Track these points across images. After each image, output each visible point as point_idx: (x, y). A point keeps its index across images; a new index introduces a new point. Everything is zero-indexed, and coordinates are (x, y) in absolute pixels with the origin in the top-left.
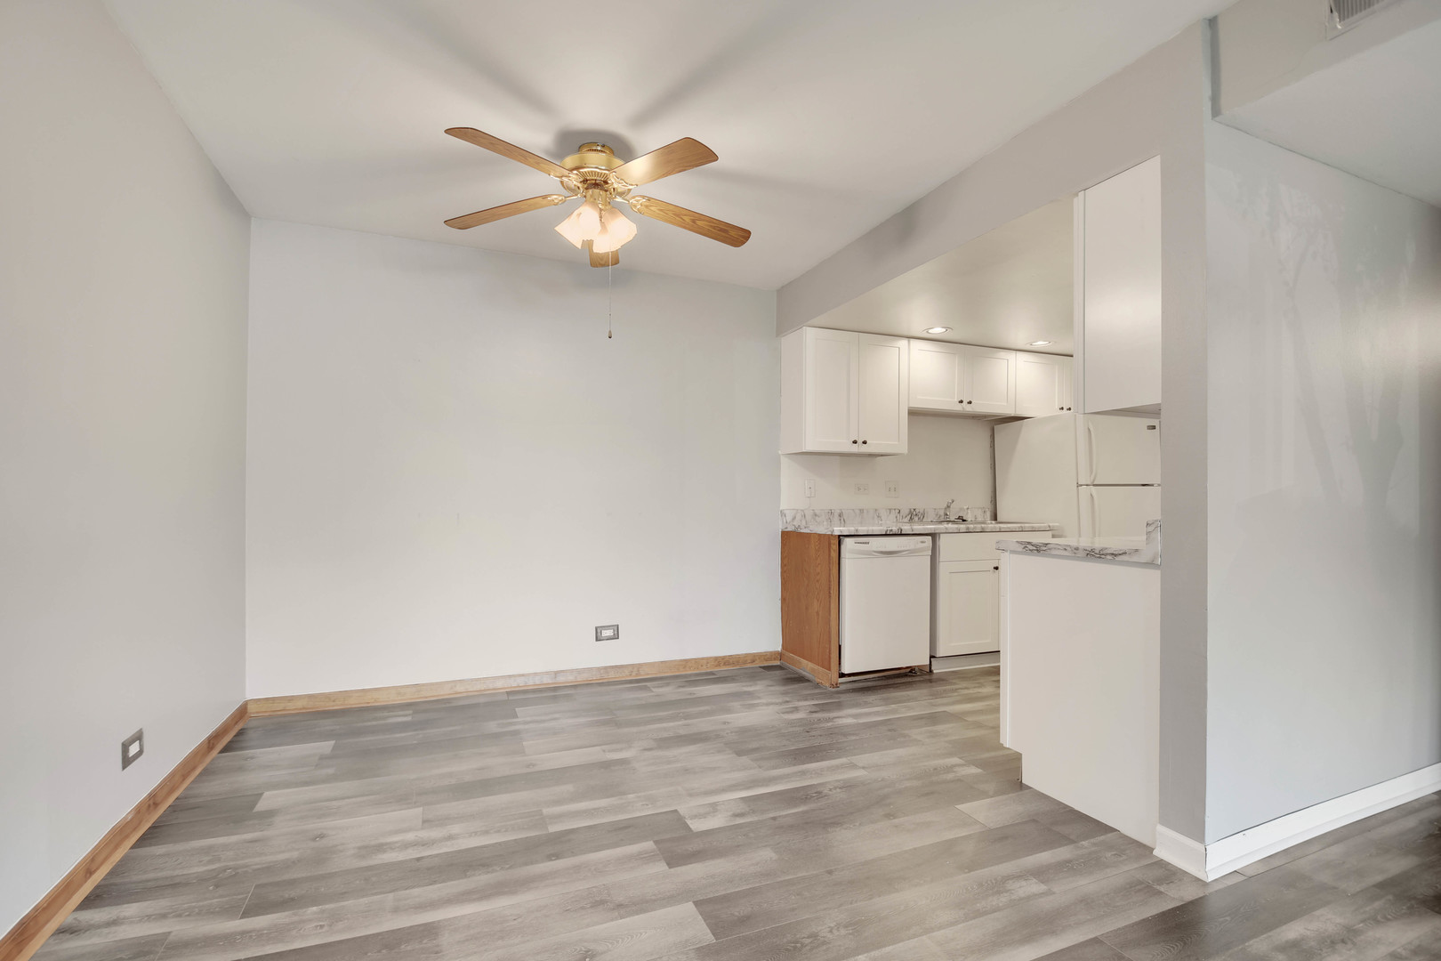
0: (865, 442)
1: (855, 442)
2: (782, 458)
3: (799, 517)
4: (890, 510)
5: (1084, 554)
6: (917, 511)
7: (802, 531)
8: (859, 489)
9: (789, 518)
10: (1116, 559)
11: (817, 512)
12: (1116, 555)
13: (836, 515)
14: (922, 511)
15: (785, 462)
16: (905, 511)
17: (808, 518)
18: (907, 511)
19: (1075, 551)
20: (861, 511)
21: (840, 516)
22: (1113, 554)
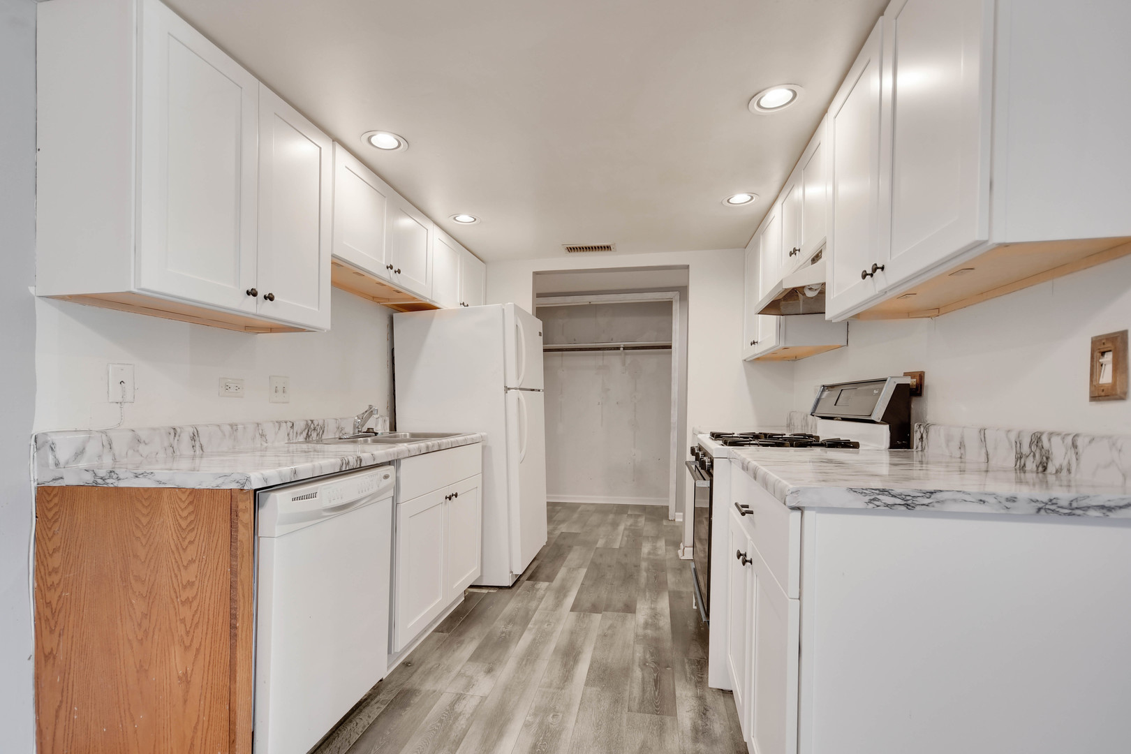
0: (270, 298)
1: (252, 293)
2: (40, 305)
3: (93, 448)
4: (279, 423)
5: (1032, 508)
6: (316, 423)
7: (122, 484)
8: (227, 387)
9: (64, 454)
10: (1112, 515)
11: (143, 435)
12: (1110, 509)
13: (186, 438)
14: (321, 423)
15: (47, 316)
16: (300, 425)
17: (120, 446)
18: (303, 424)
19: (1009, 504)
20: (233, 427)
21: (193, 439)
22: (1102, 507)
